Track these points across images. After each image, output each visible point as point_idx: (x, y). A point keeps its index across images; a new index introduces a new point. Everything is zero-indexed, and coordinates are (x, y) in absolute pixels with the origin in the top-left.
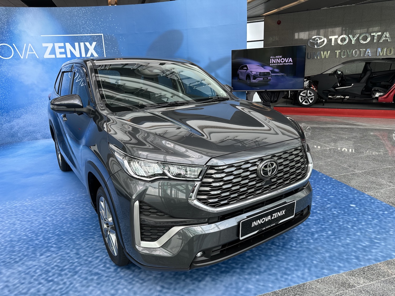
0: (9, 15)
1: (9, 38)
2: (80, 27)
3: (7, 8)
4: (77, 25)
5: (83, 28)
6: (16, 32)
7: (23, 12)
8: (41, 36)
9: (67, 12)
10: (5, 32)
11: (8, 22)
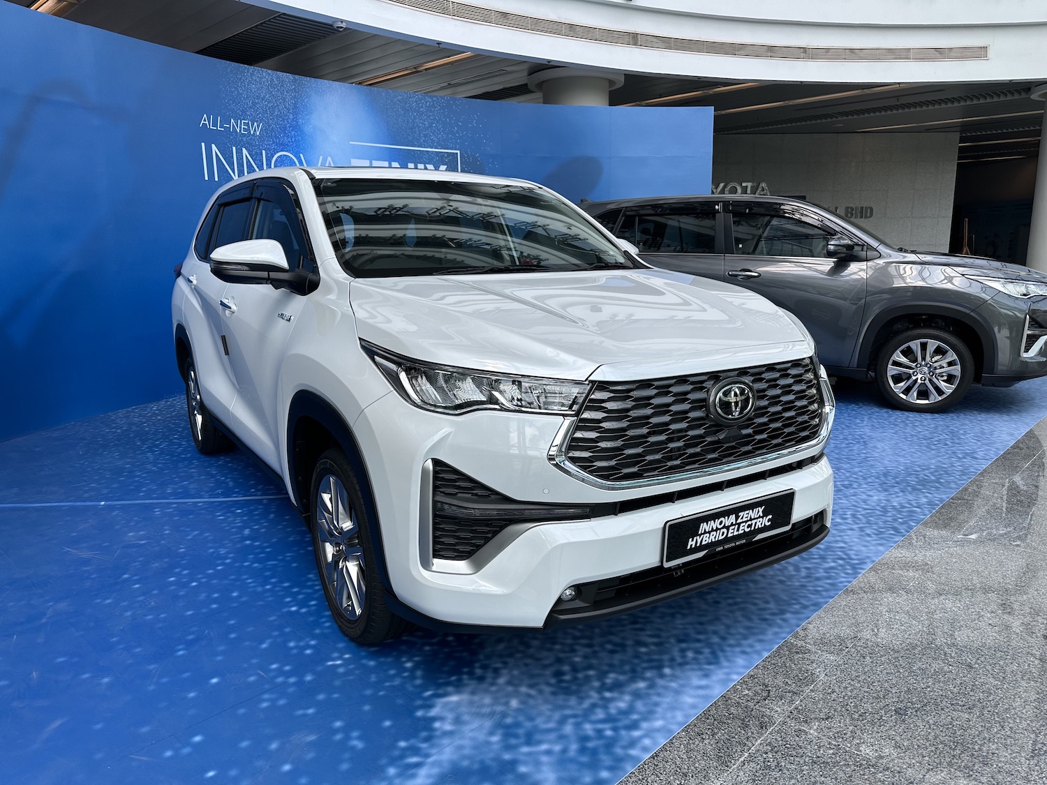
0: (298, 92)
1: (295, 140)
2: (420, 133)
3: (297, 77)
4: (415, 128)
5: (425, 136)
6: (308, 129)
7: (321, 88)
8: (351, 143)
9: (399, 101)
10: (290, 127)
11: (295, 107)
